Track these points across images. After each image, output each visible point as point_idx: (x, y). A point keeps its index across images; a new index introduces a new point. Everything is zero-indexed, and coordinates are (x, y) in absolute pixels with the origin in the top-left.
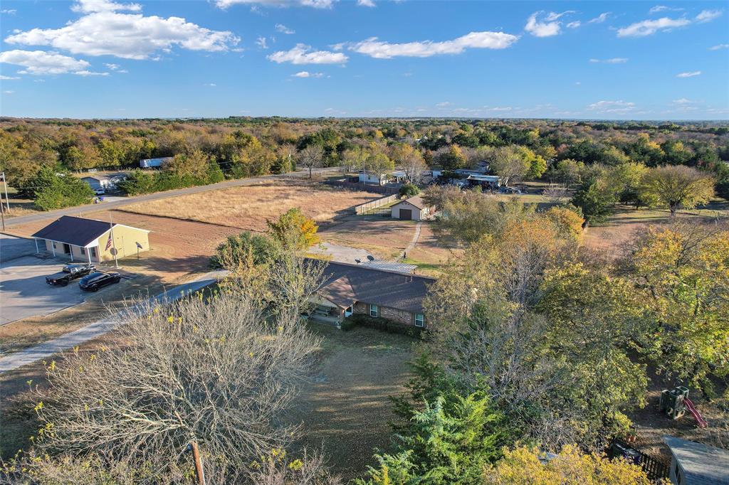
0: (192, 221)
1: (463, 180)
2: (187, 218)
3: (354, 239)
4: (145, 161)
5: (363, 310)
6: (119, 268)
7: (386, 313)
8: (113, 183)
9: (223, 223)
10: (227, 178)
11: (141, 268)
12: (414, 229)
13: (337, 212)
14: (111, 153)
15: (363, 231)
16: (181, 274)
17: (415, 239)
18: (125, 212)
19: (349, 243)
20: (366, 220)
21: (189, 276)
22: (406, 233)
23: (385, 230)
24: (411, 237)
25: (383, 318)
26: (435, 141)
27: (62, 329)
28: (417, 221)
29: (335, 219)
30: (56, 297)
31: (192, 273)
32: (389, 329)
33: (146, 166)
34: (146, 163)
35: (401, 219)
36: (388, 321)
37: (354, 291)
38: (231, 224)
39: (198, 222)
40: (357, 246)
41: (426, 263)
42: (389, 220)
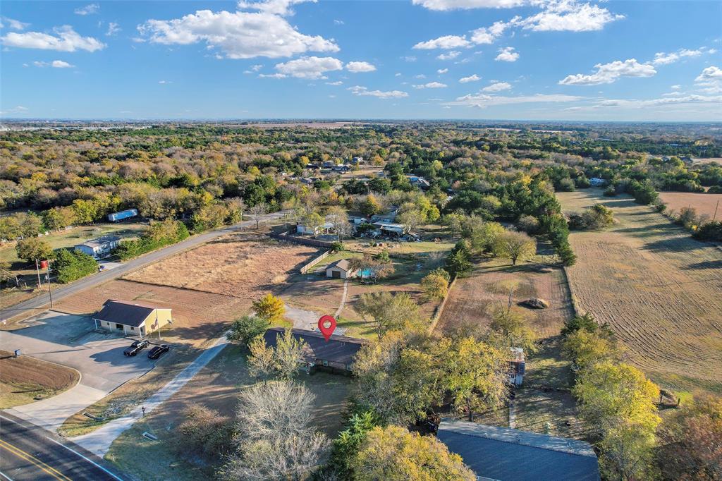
0: (186, 289)
1: (377, 229)
2: (181, 286)
3: (305, 301)
4: (113, 216)
5: (320, 363)
6: (162, 339)
7: (332, 364)
8: (102, 248)
9: (210, 290)
10: (191, 234)
11: (175, 338)
12: (342, 288)
13: (287, 273)
14: (84, 211)
15: (310, 293)
16: (203, 340)
17: (344, 300)
18: (130, 281)
19: (301, 305)
20: (310, 280)
21: (208, 342)
22: (338, 293)
23: (324, 291)
24: (340, 297)
25: (330, 367)
26: (355, 183)
27: (155, 386)
28: (345, 280)
29: (288, 280)
30: (136, 365)
31: (209, 339)
32: (335, 373)
33: (114, 219)
34: (114, 217)
35: (333, 278)
36: (333, 368)
37: (314, 352)
38: (216, 290)
39: (191, 289)
40: (308, 308)
41: (352, 321)
42: (324, 280)
